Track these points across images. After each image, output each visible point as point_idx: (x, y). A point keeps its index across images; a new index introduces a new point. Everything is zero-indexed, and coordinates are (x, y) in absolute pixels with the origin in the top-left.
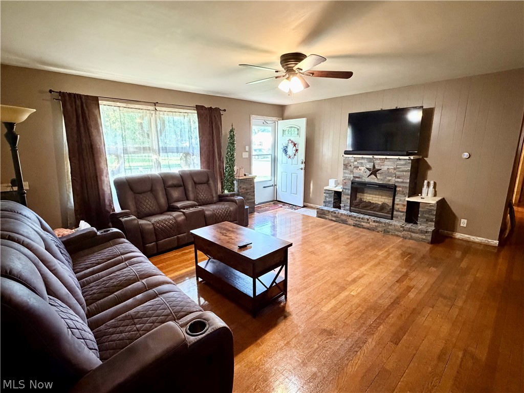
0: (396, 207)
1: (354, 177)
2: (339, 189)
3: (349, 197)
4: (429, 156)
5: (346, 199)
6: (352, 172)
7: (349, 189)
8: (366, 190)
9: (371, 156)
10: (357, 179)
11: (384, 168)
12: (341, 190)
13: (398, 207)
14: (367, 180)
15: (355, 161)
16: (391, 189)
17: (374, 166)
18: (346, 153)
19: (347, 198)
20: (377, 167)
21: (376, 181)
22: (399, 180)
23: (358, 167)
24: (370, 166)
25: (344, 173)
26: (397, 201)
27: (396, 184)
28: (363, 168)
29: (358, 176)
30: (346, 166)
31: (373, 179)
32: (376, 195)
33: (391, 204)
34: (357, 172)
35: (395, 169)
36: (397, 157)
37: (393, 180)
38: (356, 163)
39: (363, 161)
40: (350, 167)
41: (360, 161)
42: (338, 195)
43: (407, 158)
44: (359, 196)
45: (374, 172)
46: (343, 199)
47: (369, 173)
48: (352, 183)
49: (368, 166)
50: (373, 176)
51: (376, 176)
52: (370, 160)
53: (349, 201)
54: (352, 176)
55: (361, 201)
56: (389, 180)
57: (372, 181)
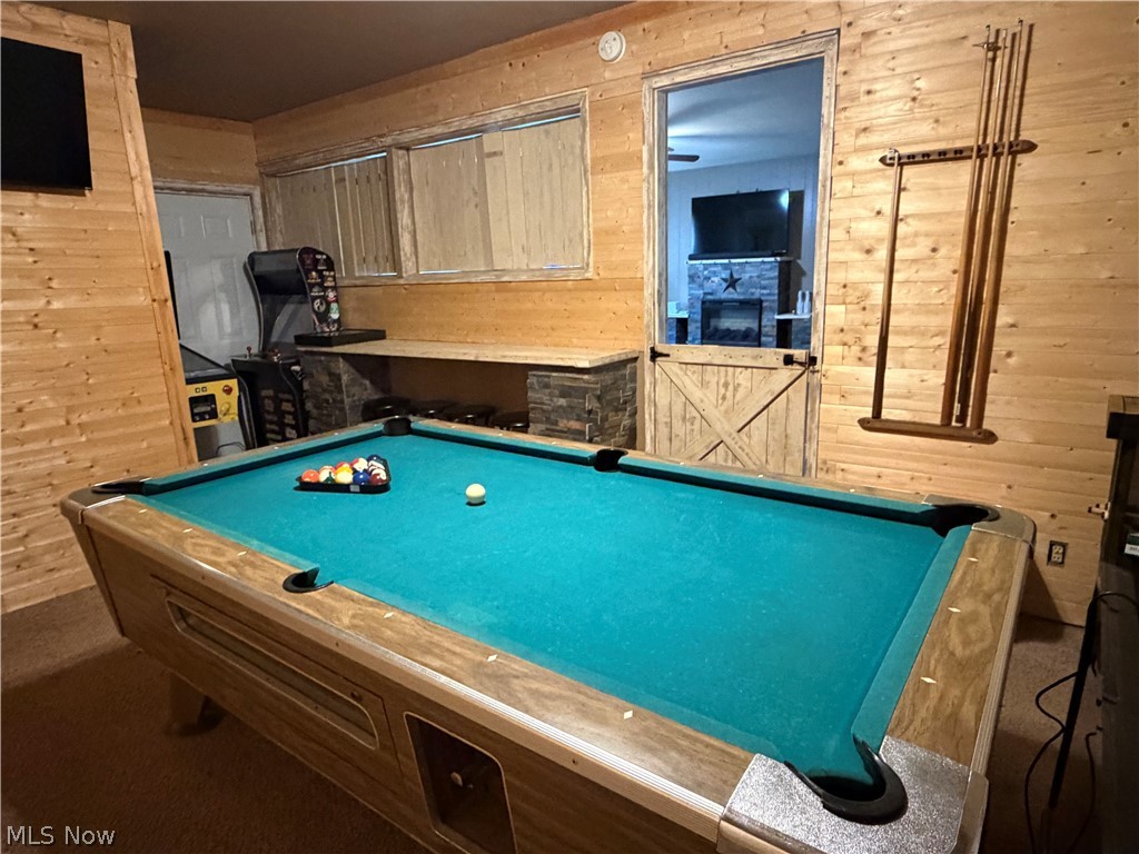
0: (764, 330)
1: (705, 294)
2: (684, 315)
3: (699, 325)
4: (803, 255)
5: (694, 329)
6: (701, 286)
7: (698, 314)
8: (723, 312)
9: (726, 261)
10: (710, 297)
11: (746, 276)
12: (686, 316)
13: (766, 329)
14: (724, 296)
15: (705, 269)
16: (754, 306)
17: (731, 275)
18: (691, 258)
19: (697, 328)
20: (735, 276)
21: (736, 296)
22: (765, 292)
23: (709, 278)
24: (726, 274)
25: (690, 289)
26: (764, 322)
27: (763, 298)
28: (716, 279)
29: (710, 291)
30: (692, 278)
31: (732, 294)
32: (737, 318)
33: (756, 329)
34: (708, 286)
35: (758, 277)
36: (760, 260)
37: (757, 293)
38: (706, 273)
39: (715, 269)
40: (698, 280)
41: (712, 269)
42: (682, 324)
43: (772, 259)
44: (713, 322)
45: (732, 283)
46: (690, 329)
47: (725, 285)
48: (703, 303)
49: (724, 276)
50: (731, 289)
51: (735, 289)
52: (725, 267)
53: (699, 332)
54: (701, 292)
55: (716, 330)
56: (753, 294)
57: (731, 296)
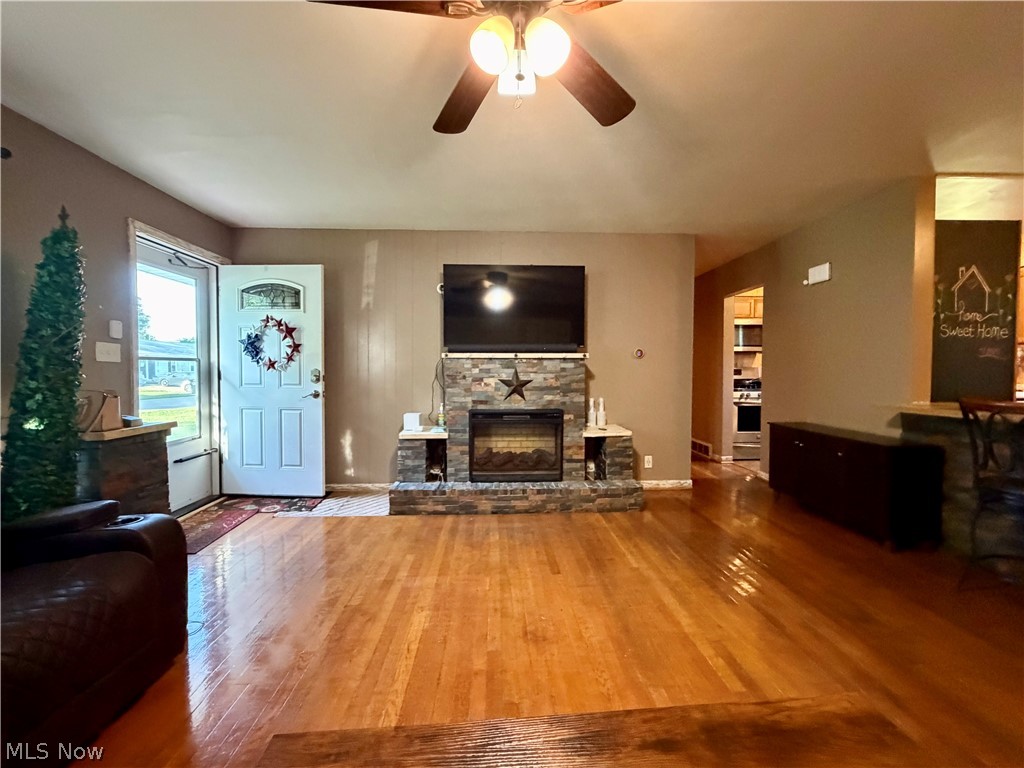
0: (567, 453)
1: (474, 402)
2: (438, 433)
3: (465, 447)
5: (457, 456)
6: (468, 390)
7: (464, 431)
9: (509, 356)
10: (481, 407)
11: (538, 379)
12: (443, 436)
13: (570, 452)
14: (505, 405)
15: (475, 366)
16: (550, 420)
17: (516, 375)
19: (463, 453)
20: (523, 378)
21: (522, 406)
22: (566, 399)
23: (481, 380)
24: (507, 374)
25: (451, 395)
26: (567, 440)
27: (562, 408)
28: (492, 382)
29: (482, 398)
30: (452, 379)
31: (518, 403)
32: (515, 435)
33: (556, 452)
34: (480, 391)
35: (559, 378)
36: (560, 355)
37: (555, 402)
38: (476, 371)
39: (490, 366)
40: (462, 382)
41: (485, 366)
42: (435, 451)
45: (517, 387)
46: (450, 454)
47: (506, 390)
48: (472, 416)
49: (504, 377)
50: (516, 397)
51: (522, 396)
52: (508, 364)
53: (466, 457)
54: (469, 399)
56: (548, 402)
57: (516, 406)
